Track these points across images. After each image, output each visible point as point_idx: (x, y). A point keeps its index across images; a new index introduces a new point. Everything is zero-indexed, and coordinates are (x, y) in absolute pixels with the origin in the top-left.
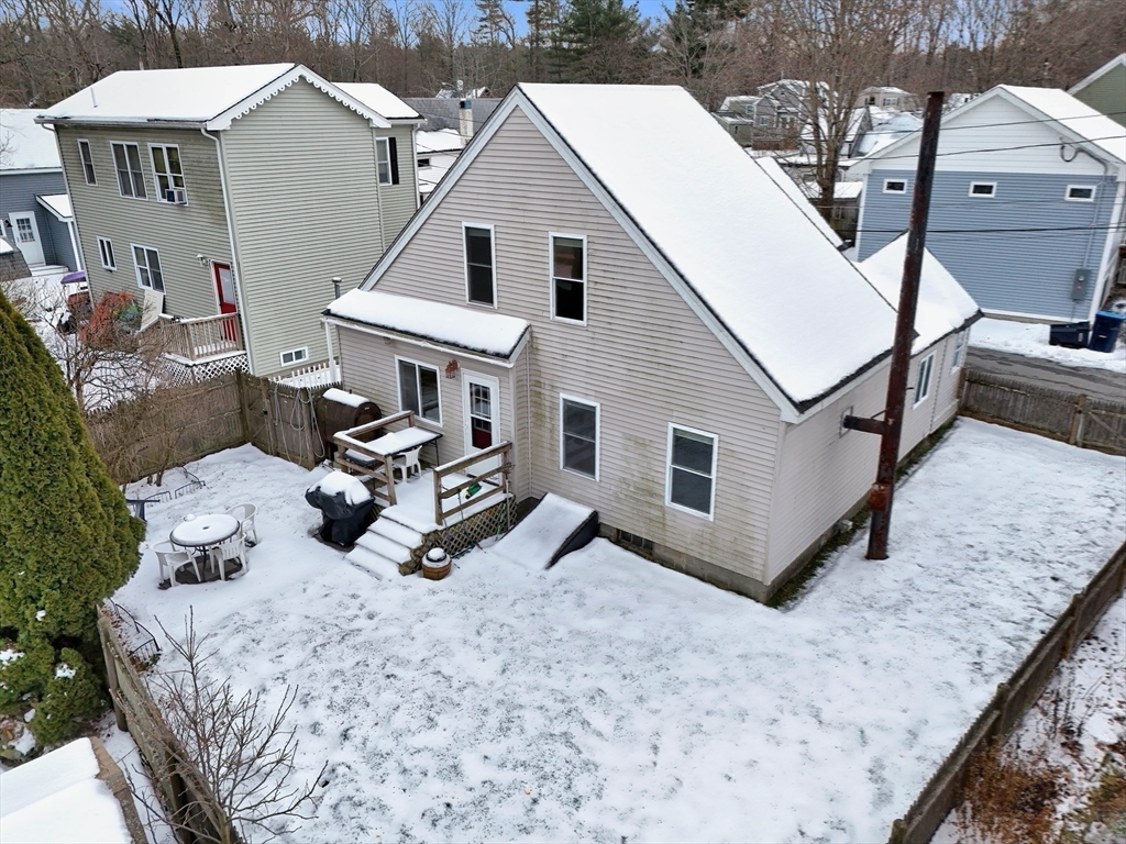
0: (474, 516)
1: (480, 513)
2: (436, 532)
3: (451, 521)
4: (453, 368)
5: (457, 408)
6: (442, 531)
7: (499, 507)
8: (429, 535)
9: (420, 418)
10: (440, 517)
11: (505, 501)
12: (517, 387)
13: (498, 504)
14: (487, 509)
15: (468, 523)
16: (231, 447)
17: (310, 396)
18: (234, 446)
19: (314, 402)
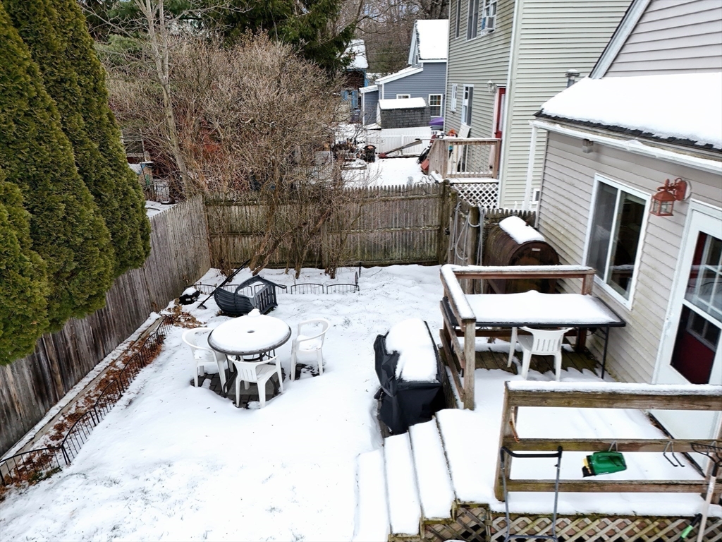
0: (595, 516)
1: (613, 517)
2: (485, 507)
4: (673, 194)
5: (663, 281)
6: (497, 515)
7: (672, 526)
8: (466, 506)
9: (604, 283)
10: (505, 484)
11: (696, 519)
13: (673, 519)
14: (633, 518)
15: (572, 525)
16: (420, 264)
17: (482, 219)
18: (424, 264)
19: (487, 229)
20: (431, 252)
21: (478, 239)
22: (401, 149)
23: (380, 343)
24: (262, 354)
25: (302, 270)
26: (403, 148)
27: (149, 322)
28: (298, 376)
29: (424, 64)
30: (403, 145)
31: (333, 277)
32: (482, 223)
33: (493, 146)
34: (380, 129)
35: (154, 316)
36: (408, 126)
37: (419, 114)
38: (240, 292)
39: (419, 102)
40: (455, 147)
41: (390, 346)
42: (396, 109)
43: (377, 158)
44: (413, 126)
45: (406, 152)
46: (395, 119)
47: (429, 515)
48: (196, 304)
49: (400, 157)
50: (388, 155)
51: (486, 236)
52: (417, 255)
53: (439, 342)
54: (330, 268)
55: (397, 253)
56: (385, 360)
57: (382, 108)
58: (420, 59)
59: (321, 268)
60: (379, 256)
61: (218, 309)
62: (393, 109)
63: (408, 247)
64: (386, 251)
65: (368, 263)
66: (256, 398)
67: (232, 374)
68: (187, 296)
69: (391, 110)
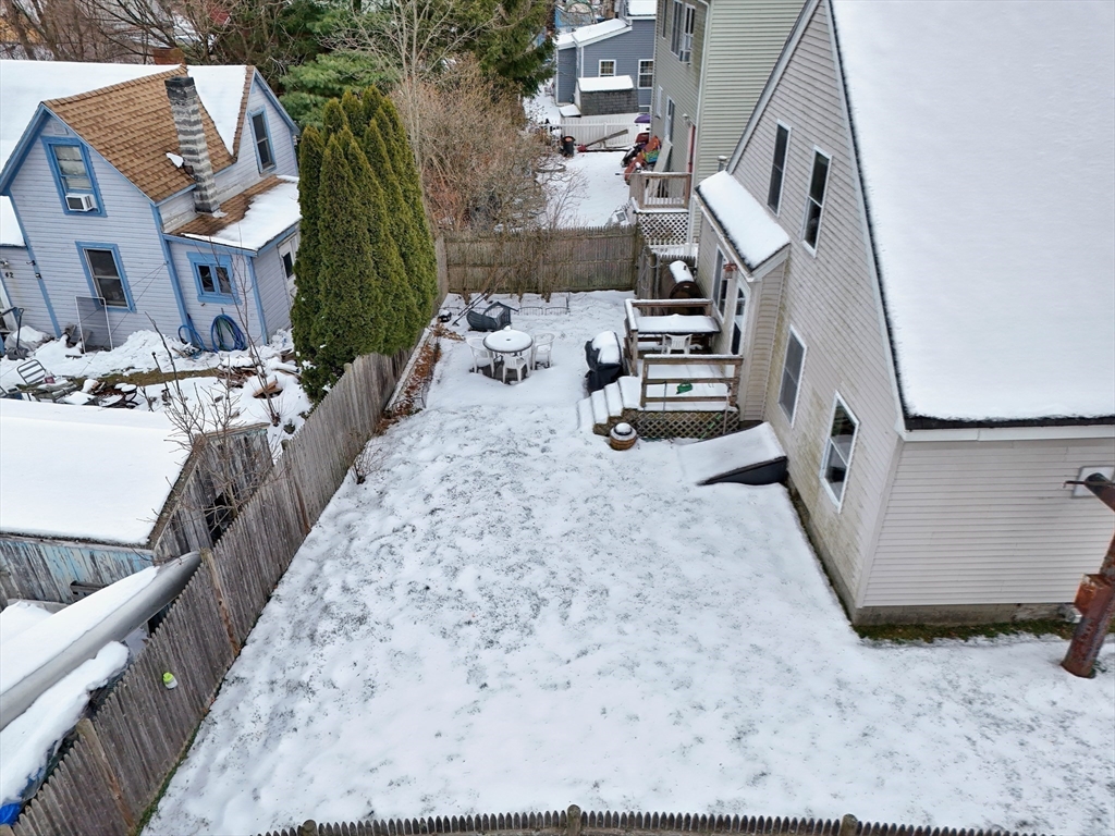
0: (681, 412)
1: (689, 412)
2: (636, 409)
3: (651, 407)
4: (732, 268)
5: (731, 309)
6: (641, 412)
7: (714, 415)
8: (628, 410)
9: (717, 310)
10: (645, 400)
11: (723, 412)
12: (761, 305)
13: (714, 412)
14: (698, 412)
15: (671, 416)
16: (617, 289)
17: (658, 262)
18: (621, 290)
19: (661, 269)
20: (626, 280)
21: (655, 275)
22: (603, 140)
23: (589, 346)
24: (516, 353)
25: (525, 295)
26: (606, 139)
27: (425, 335)
28: (536, 368)
29: (634, 21)
30: (606, 135)
31: (548, 301)
32: (658, 265)
33: (684, 180)
34: (579, 116)
35: (427, 331)
36: (612, 113)
37: (625, 97)
38: (487, 314)
39: (624, 82)
40: (651, 180)
41: (595, 347)
42: (599, 92)
43: (576, 151)
44: (618, 113)
45: (609, 144)
46: (598, 103)
47: (612, 415)
48: (451, 322)
49: (603, 151)
50: (589, 148)
51: (661, 275)
52: (614, 282)
53: (623, 345)
54: (546, 293)
55: (598, 282)
56: (592, 353)
57: (583, 90)
58: (629, 15)
59: (537, 293)
60: (585, 283)
61: (469, 326)
62: (595, 92)
63: (608, 275)
64: (590, 279)
65: (576, 289)
66: (516, 379)
67: (499, 364)
68: (444, 316)
69: (591, 93)
